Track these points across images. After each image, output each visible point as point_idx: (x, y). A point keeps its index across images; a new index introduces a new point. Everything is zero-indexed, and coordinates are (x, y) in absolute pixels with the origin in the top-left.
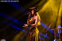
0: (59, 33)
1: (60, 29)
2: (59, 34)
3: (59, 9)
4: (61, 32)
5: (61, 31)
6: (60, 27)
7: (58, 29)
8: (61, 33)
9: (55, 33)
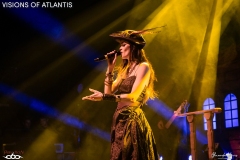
0: (206, 128)
1: (211, 113)
2: (209, 134)
3: (209, 29)
4: (215, 124)
5: (216, 121)
6: (212, 107)
7: (202, 115)
8: (215, 127)
9: (191, 129)
